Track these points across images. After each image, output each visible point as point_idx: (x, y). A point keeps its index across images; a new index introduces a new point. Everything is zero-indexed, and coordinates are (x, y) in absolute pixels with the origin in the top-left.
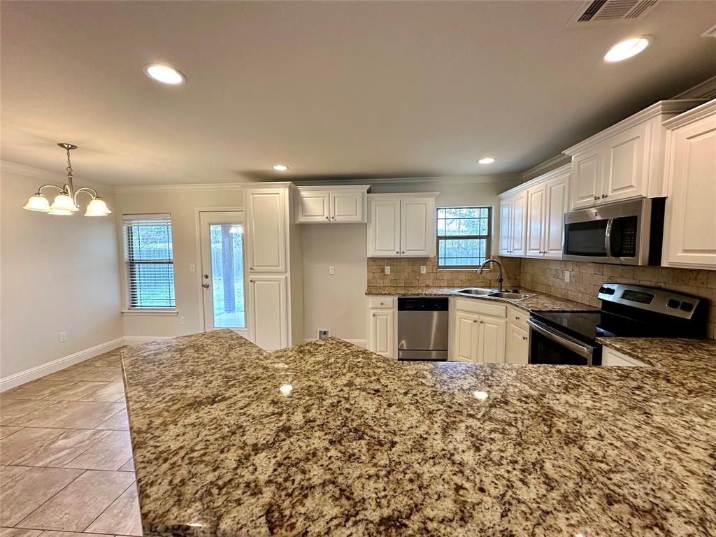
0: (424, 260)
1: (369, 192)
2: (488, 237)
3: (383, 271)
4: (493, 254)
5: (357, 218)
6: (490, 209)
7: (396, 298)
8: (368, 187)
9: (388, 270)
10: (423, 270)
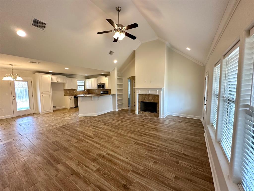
0: (75, 90)
1: (66, 77)
2: (84, 86)
3: (67, 92)
4: (85, 88)
5: (64, 82)
6: (84, 81)
7: (74, 96)
8: (66, 76)
9: (68, 92)
10: (75, 92)
